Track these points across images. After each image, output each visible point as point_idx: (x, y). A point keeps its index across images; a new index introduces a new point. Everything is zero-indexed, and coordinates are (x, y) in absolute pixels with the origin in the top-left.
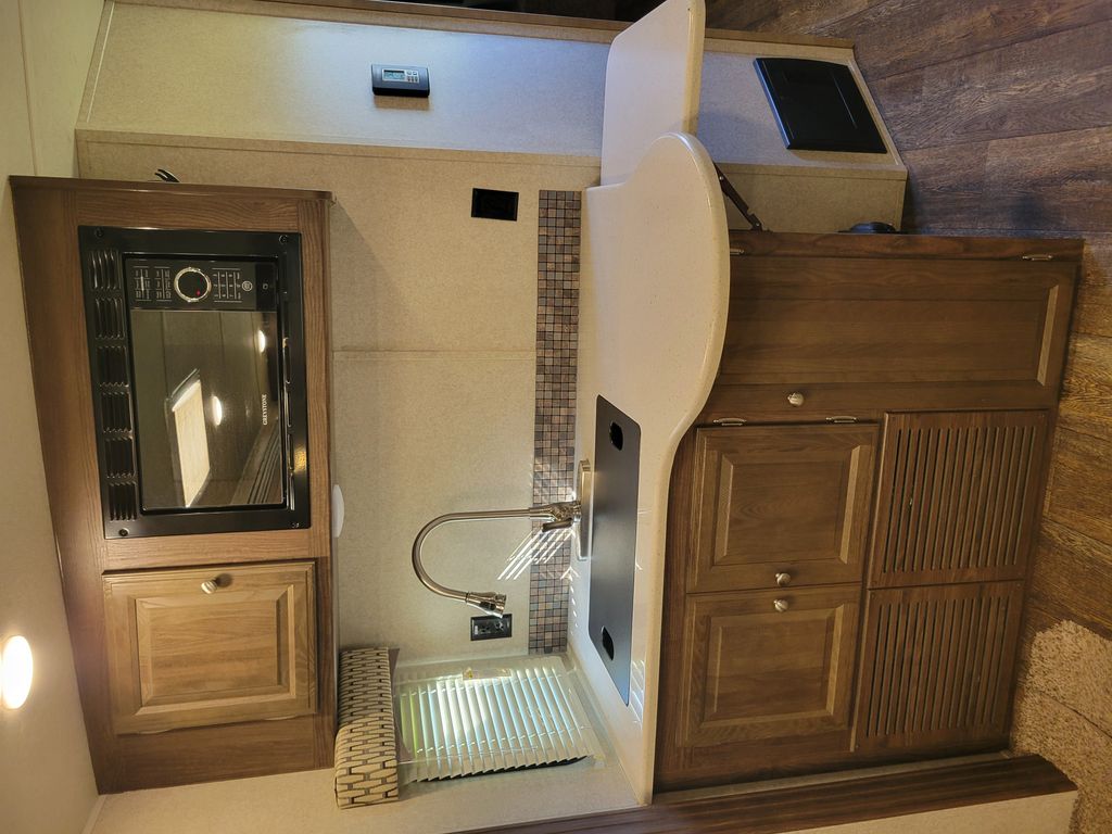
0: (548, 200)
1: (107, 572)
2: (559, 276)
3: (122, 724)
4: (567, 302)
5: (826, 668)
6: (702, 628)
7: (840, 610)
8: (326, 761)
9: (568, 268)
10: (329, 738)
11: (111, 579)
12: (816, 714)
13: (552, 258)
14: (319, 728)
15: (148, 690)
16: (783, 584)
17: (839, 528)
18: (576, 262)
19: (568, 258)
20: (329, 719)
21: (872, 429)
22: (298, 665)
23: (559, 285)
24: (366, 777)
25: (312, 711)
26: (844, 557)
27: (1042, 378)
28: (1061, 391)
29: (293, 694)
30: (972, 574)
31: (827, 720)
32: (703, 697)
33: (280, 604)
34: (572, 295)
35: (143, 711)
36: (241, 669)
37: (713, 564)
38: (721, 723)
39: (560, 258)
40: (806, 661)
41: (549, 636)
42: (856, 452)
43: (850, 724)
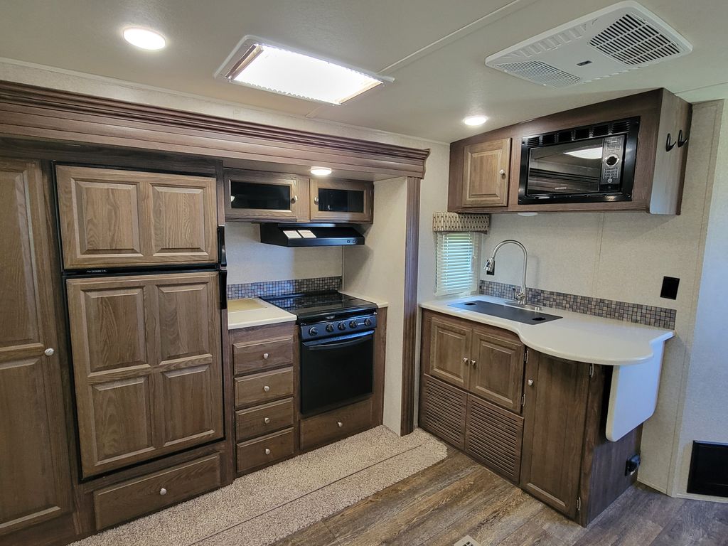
0: (671, 314)
1: (511, 139)
2: (630, 313)
3: (467, 148)
4: (617, 314)
5: (446, 371)
6: (462, 332)
7: (462, 381)
8: (450, 210)
9: (634, 317)
10: (456, 211)
11: (509, 141)
12: (435, 364)
13: (639, 311)
14: (458, 207)
15: (475, 155)
16: (471, 362)
17: (487, 388)
18: (636, 321)
19: (639, 318)
20: (460, 211)
21: (518, 411)
22: (475, 201)
23: (626, 312)
24: (440, 222)
25: (463, 206)
26: (478, 387)
27: (529, 484)
28: (525, 491)
29: (468, 199)
30: (468, 432)
31: (433, 368)
32: (444, 329)
33: (495, 195)
34: (621, 317)
35: (470, 154)
36: (477, 184)
37: (481, 340)
38: (436, 333)
39: (639, 314)
40: (449, 365)
41: (485, 288)
42: (511, 402)
43: (432, 376)
